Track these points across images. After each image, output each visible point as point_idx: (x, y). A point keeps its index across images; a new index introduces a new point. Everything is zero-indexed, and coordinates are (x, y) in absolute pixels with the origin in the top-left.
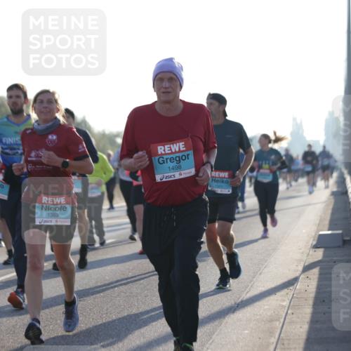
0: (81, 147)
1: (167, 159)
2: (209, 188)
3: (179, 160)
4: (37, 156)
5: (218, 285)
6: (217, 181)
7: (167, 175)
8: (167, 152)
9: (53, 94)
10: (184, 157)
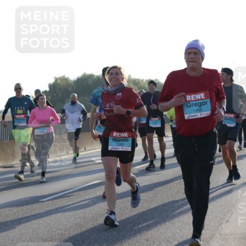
0: (138, 100)
1: (192, 104)
2: (223, 123)
3: (200, 105)
4: (110, 107)
5: (227, 180)
6: (228, 120)
7: (192, 114)
8: (193, 99)
9: (120, 69)
10: (204, 103)
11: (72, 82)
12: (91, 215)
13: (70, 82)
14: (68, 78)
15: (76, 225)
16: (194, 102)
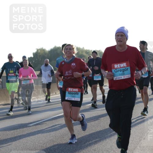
8: (118, 67)
9: (72, 46)
10: (126, 70)
11: (48, 52)
12: (59, 135)
13: (46, 51)
14: (45, 49)
15: (50, 140)
16: (119, 69)
